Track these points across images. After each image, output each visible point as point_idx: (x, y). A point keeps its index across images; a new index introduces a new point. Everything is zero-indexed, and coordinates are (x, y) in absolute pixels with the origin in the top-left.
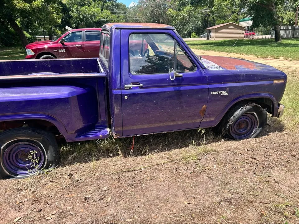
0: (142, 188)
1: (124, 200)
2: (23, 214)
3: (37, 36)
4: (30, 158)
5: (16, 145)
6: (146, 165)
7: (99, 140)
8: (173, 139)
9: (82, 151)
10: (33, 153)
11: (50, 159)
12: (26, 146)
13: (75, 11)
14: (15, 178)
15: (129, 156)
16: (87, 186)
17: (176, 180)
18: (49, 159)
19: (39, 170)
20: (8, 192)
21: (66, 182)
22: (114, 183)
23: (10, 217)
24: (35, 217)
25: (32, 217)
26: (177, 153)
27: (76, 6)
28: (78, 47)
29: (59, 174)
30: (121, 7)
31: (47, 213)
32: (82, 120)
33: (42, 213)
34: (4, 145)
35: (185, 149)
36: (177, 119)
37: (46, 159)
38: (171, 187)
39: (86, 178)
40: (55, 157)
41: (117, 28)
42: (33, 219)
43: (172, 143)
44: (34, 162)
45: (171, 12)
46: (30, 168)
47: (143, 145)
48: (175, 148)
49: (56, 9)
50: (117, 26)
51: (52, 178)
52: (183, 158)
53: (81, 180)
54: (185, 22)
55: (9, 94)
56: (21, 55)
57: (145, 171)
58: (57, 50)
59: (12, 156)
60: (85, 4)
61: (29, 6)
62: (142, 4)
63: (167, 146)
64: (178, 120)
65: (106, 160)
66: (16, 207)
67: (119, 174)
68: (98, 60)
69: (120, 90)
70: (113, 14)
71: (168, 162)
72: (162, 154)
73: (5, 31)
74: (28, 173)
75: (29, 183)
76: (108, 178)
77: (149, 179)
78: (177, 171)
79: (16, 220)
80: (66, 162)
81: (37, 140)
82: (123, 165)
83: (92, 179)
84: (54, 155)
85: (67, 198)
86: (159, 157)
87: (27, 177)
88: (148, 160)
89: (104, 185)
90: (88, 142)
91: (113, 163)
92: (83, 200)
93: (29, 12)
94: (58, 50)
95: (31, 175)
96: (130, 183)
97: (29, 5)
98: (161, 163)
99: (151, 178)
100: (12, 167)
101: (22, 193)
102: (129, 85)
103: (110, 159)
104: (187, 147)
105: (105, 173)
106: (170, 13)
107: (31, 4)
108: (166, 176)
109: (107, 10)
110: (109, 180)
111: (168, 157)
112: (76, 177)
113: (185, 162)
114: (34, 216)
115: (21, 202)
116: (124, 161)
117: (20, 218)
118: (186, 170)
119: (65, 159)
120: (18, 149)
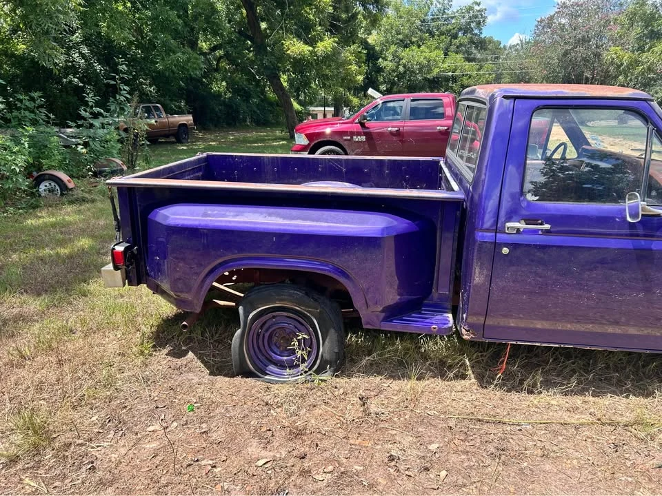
0: (521, 470)
1: (476, 487)
2: (272, 454)
3: (311, 108)
4: (294, 345)
5: (274, 317)
6: (535, 418)
7: (426, 336)
8: (608, 367)
9: (389, 352)
10: (300, 338)
11: (327, 356)
12: (288, 321)
13: (390, 57)
14: (261, 379)
15: (493, 386)
16: (395, 432)
17: (615, 476)
18: (324, 355)
19: (306, 372)
20: (250, 404)
21: (353, 411)
22: (456, 441)
23: (250, 453)
24: (293, 466)
25: (288, 465)
26: (619, 407)
27: (393, 48)
28: (391, 133)
29: (341, 391)
30: (490, 47)
31: (315, 465)
32: (396, 287)
33: (307, 464)
34: (254, 312)
35: (642, 400)
36: (623, 319)
37: (320, 353)
38: (599, 488)
39: (393, 412)
40: (338, 354)
41: (506, 97)
42: (289, 471)
43: (606, 379)
44: (299, 355)
45: (616, 53)
46: (292, 367)
47: (529, 367)
48: (614, 393)
49: (358, 54)
50: (506, 91)
51: (327, 396)
52: (636, 423)
53: (383, 413)
54: (652, 79)
55: (278, 219)
56: (281, 143)
57: (531, 432)
58: (349, 138)
59: (264, 337)
60: (412, 43)
61: (309, 51)
62: (542, 38)
63: (591, 383)
64: (627, 324)
65: (438, 384)
66: (261, 437)
67: (466, 422)
68: (442, 163)
69: (494, 234)
70: (469, 62)
71: (592, 423)
72: (578, 400)
73: (260, 97)
74: (286, 374)
75: (286, 396)
76: (442, 425)
77: (539, 452)
78: (616, 451)
79: (260, 463)
80: (356, 369)
81: (309, 313)
82: (476, 403)
83: (406, 419)
84: (336, 350)
85: (353, 446)
86: (567, 405)
87: (283, 383)
88: (538, 408)
89: (433, 439)
90: (401, 335)
91: (453, 394)
92: (386, 460)
93: (309, 62)
94: (352, 138)
95: (290, 379)
96: (493, 450)
97: (311, 48)
98: (573, 421)
99: (546, 453)
100: (260, 356)
101: (272, 411)
102: (517, 225)
103: (446, 383)
104: (647, 396)
105: (435, 412)
106: (614, 56)
107: (314, 48)
108: (587, 457)
109: (457, 53)
110: (443, 429)
111: (592, 410)
112: (373, 407)
113: (642, 435)
114: (292, 464)
115: (270, 430)
116: (478, 395)
117: (267, 462)
118: (643, 455)
119: (353, 362)
120: (275, 324)
